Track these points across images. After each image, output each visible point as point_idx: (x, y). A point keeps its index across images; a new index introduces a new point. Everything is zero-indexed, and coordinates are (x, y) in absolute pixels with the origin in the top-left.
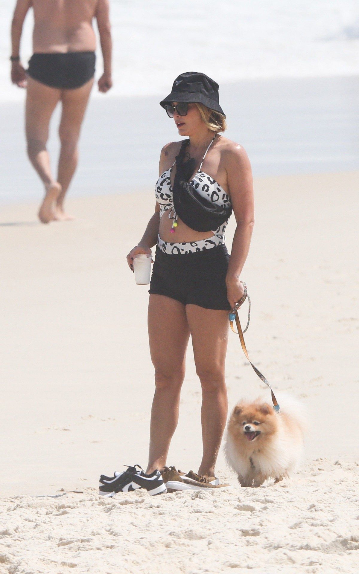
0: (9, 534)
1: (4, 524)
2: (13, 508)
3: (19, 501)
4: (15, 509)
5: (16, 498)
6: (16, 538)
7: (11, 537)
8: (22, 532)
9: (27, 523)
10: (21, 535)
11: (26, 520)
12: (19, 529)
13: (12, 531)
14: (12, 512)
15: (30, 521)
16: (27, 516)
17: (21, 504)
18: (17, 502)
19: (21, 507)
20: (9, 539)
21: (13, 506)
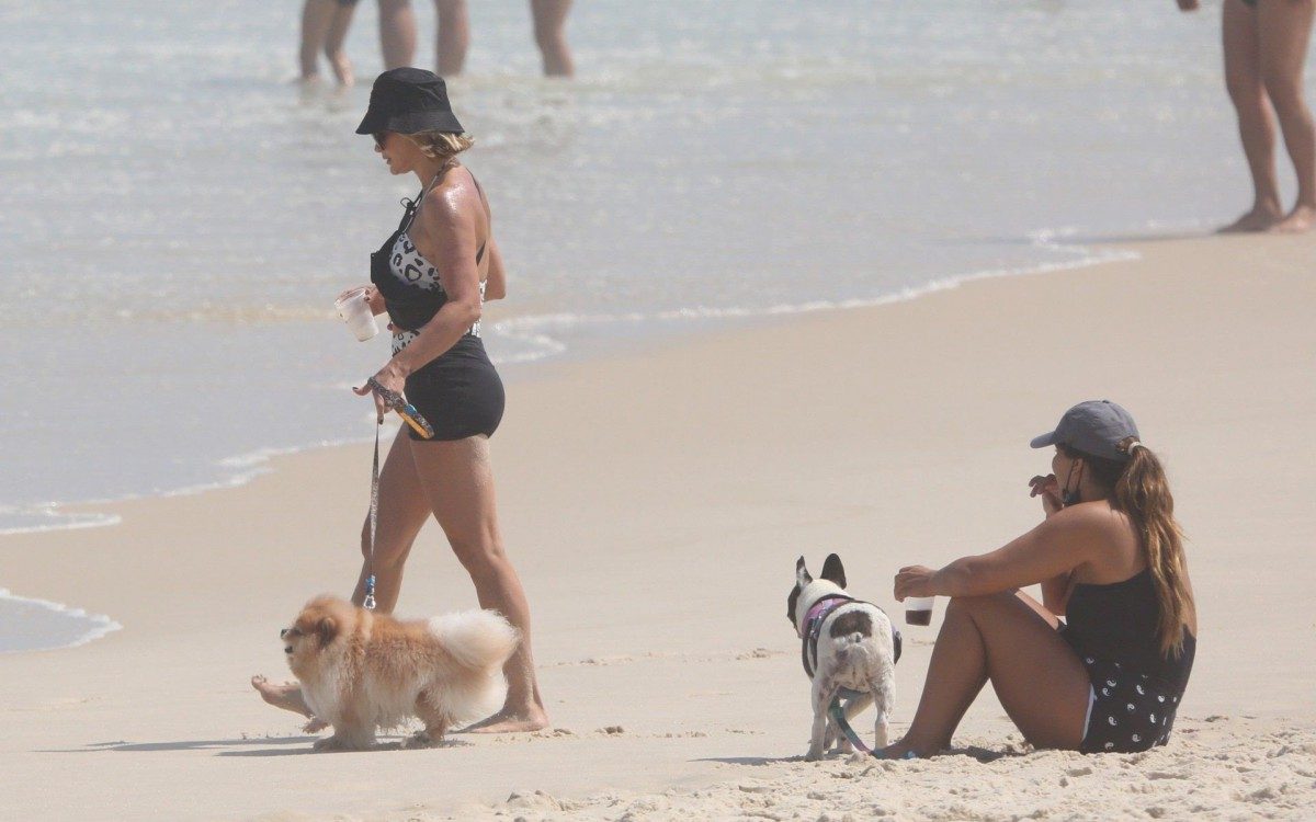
0: (1271, 797)
1: (1262, 778)
2: (1277, 752)
3: (1287, 742)
4: (1279, 754)
5: (1282, 735)
6: (1283, 803)
7: (1274, 802)
8: (1293, 792)
9: (1301, 778)
10: (1292, 798)
11: (1299, 773)
12: (1287, 789)
13: (1275, 791)
14: (1275, 760)
15: (1306, 775)
16: (1301, 767)
17: (1291, 746)
18: (1284, 742)
19: (1291, 752)
20: (1271, 804)
21: (1277, 749)
